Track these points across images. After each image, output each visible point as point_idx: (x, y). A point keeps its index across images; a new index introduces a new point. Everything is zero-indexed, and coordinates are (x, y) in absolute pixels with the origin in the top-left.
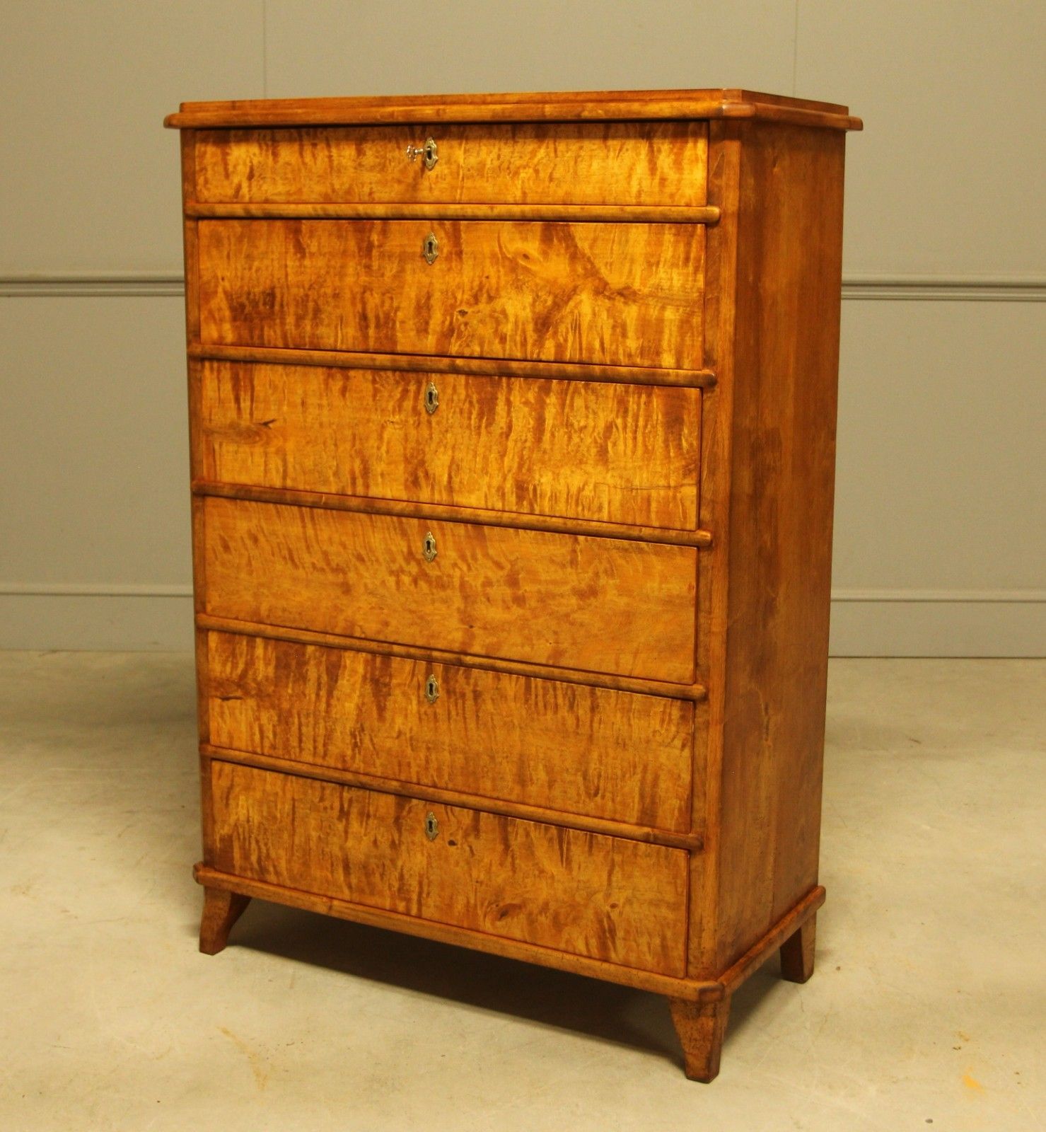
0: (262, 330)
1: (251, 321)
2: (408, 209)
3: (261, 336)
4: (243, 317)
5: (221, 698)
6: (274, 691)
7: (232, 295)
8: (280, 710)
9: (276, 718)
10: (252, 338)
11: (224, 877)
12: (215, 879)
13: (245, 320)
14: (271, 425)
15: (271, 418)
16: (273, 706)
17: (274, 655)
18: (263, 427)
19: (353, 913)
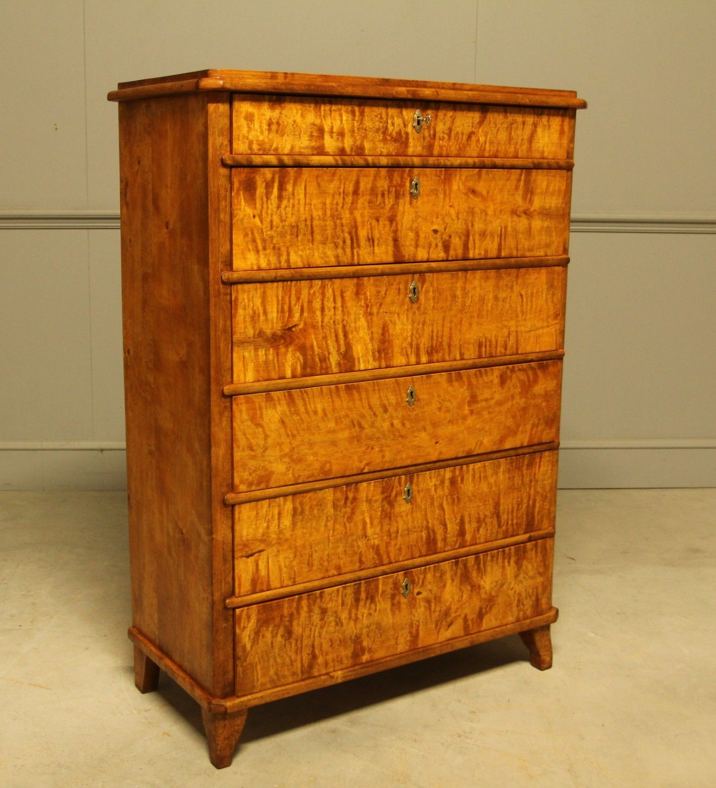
0: (288, 255)
1: (279, 249)
2: (401, 160)
3: (288, 261)
4: (272, 246)
5: (245, 557)
6: (291, 535)
7: (262, 230)
8: (296, 547)
9: (291, 556)
10: (280, 262)
11: (250, 697)
12: (242, 702)
13: (274, 248)
14: (294, 329)
15: (294, 324)
16: (290, 548)
17: (291, 506)
18: (287, 332)
19: (355, 672)
